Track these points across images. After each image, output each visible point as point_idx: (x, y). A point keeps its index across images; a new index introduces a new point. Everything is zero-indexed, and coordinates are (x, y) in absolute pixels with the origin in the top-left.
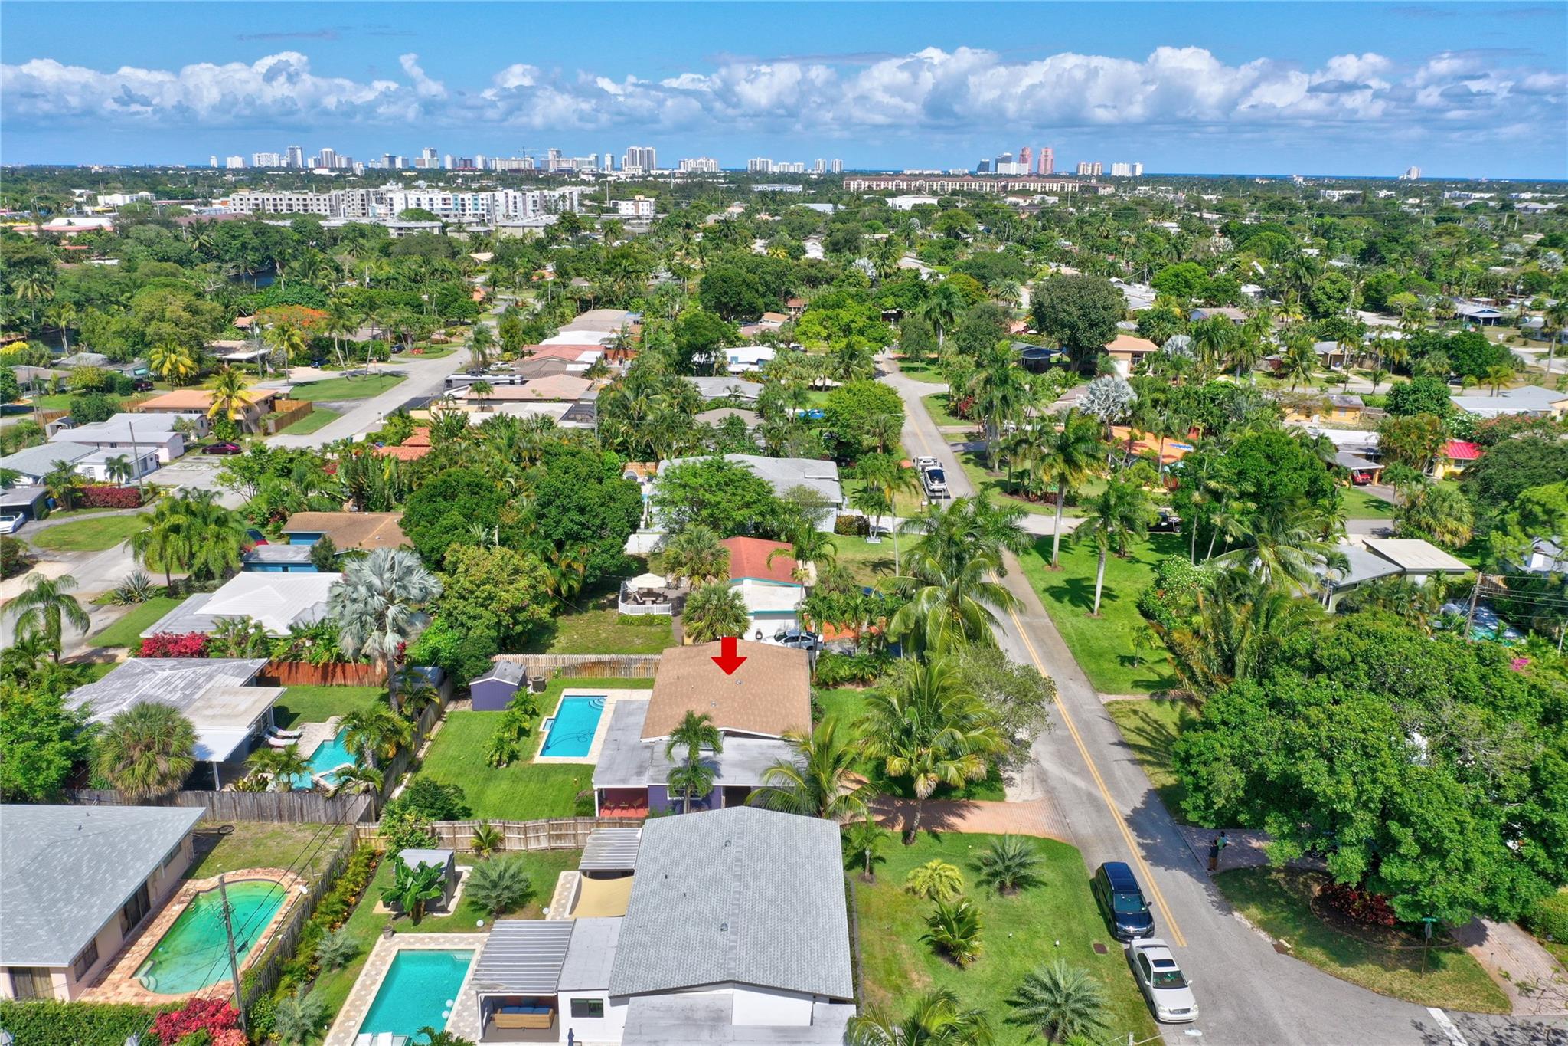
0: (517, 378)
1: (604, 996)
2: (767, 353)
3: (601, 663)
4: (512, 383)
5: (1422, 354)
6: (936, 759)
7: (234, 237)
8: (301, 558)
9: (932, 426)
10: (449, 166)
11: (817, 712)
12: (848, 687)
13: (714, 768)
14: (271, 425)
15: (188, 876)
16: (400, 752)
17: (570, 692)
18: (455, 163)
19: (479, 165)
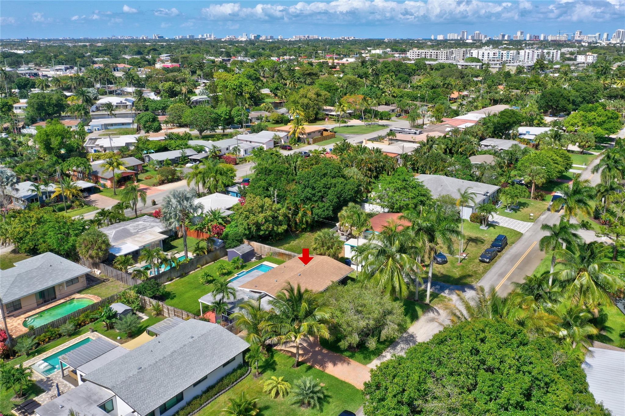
3: (285, 254)
10: (528, 39)
14: (311, 141)
15: (79, 292)
16: (173, 269)
17: (266, 263)
18: (531, 37)
19: (542, 38)
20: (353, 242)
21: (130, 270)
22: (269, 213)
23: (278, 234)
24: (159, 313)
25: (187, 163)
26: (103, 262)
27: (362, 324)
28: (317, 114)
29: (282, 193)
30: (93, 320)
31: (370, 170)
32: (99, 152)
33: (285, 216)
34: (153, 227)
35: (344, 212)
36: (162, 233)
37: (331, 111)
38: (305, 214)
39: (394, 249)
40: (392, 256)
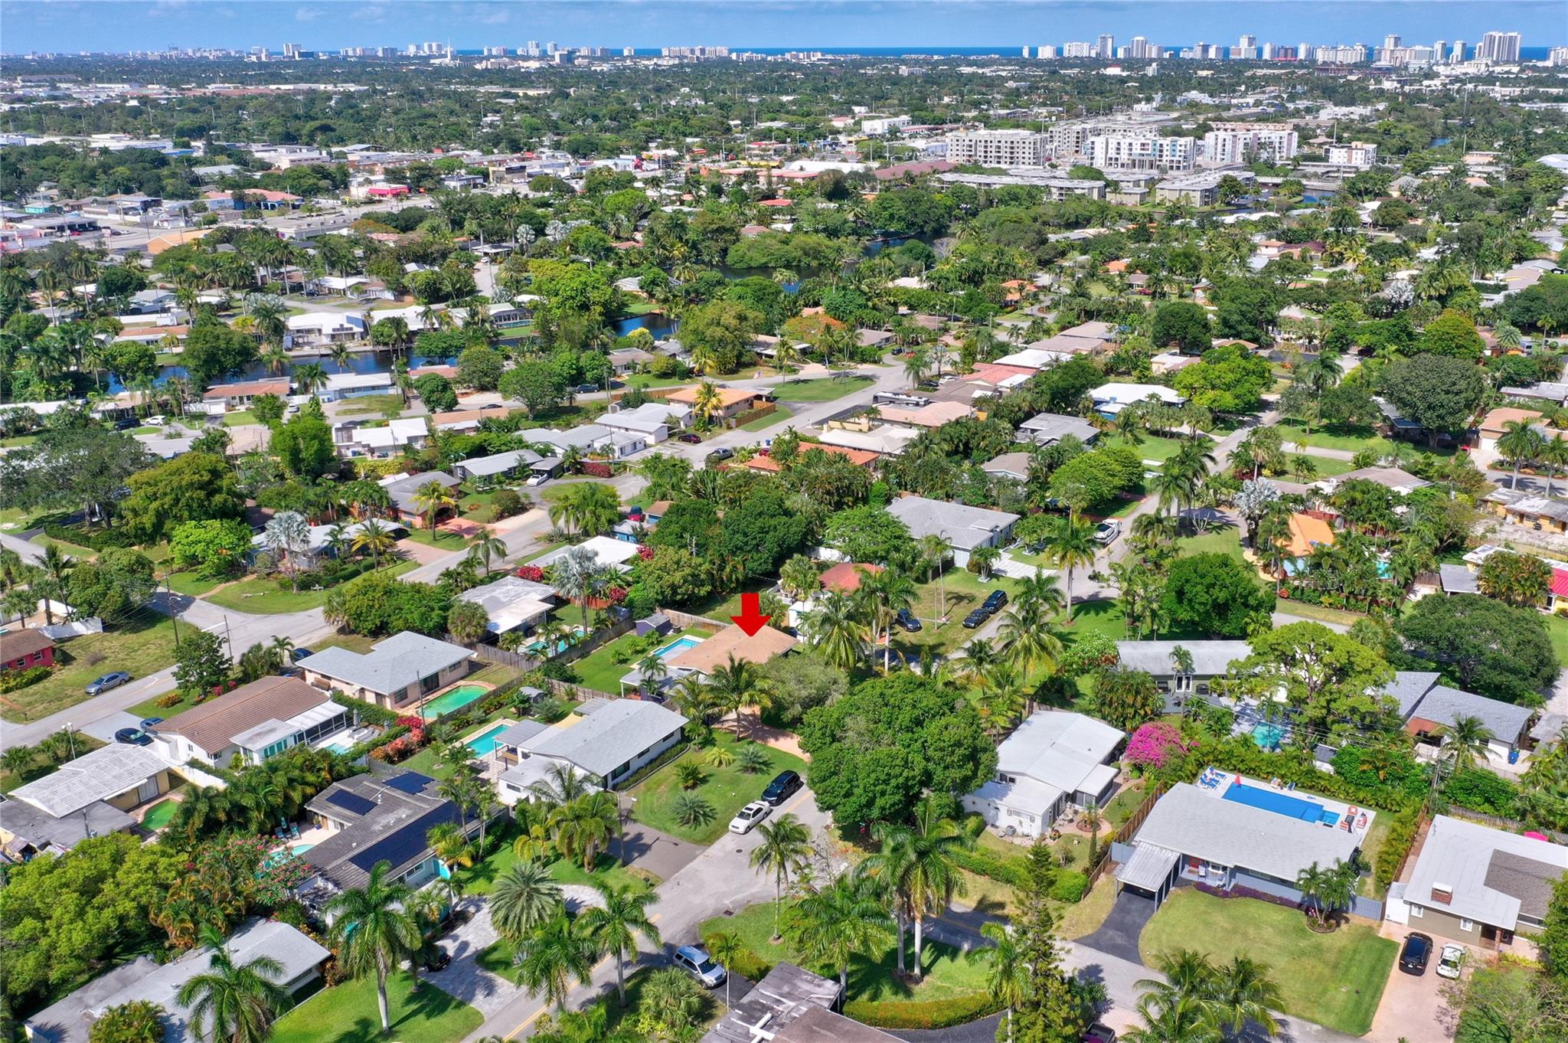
0: (922, 401)
1: (528, 753)
14: (733, 422)
15: (462, 678)
16: (571, 647)
17: (687, 637)
18: (1275, 52)
19: (1302, 55)
20: (798, 606)
21: (522, 650)
22: (688, 571)
23: (699, 598)
24: (572, 697)
25: (528, 477)
26: (481, 641)
27: (804, 693)
28: (740, 355)
29: (702, 541)
30: (501, 705)
31: (828, 493)
32: (360, 454)
33: (709, 573)
34: (528, 593)
35: (787, 567)
36: (544, 600)
37: (767, 345)
38: (734, 569)
39: (841, 616)
40: (838, 623)
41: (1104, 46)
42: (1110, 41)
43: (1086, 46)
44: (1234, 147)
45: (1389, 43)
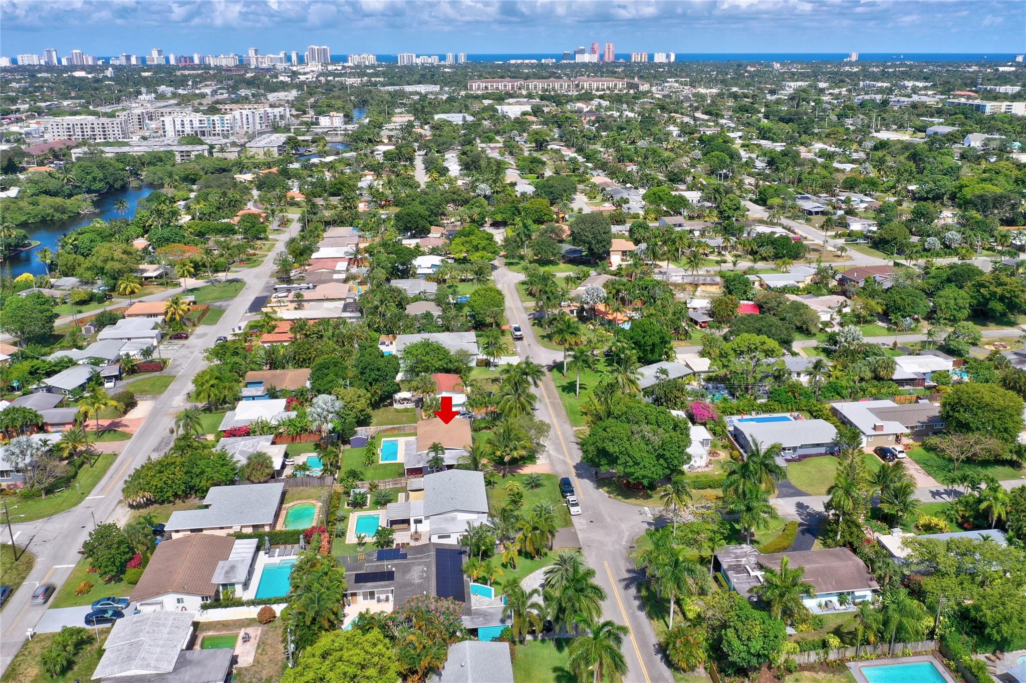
0: (311, 285)
1: (423, 518)
2: (436, 260)
3: (394, 428)
4: (308, 288)
5: (762, 246)
6: (511, 450)
7: (88, 173)
8: (259, 393)
9: (519, 302)
11: (473, 439)
12: (484, 431)
13: (442, 460)
18: (178, 60)
19: (197, 61)
37: (143, 271)
41: (50, 57)
42: (54, 53)
43: (35, 57)
44: (254, 120)
45: (251, 53)
